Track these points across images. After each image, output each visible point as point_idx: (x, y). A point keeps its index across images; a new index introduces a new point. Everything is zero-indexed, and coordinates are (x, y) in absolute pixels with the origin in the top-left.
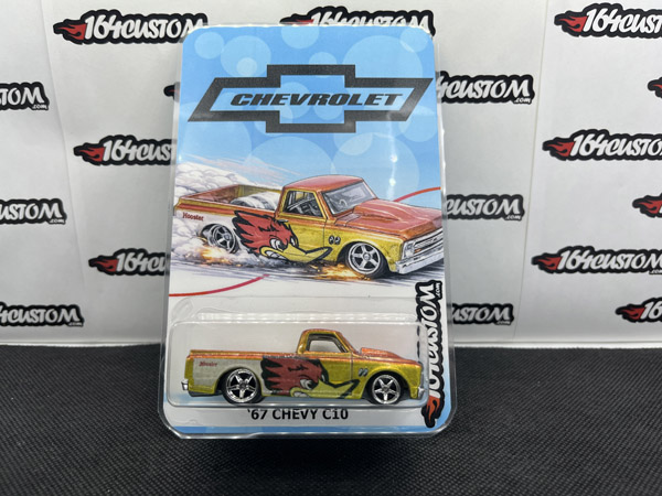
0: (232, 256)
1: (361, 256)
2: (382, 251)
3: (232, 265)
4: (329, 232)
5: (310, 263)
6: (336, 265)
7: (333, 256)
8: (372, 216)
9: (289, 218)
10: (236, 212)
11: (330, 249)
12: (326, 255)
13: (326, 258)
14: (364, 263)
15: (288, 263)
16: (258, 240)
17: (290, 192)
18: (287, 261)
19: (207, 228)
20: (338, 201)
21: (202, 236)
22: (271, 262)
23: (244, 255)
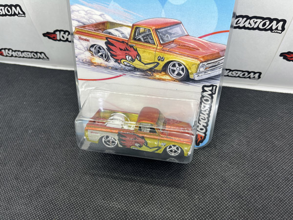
0: (106, 63)
1: (175, 69)
2: (187, 67)
3: (107, 67)
4: (158, 54)
5: (147, 70)
6: (161, 73)
7: (159, 68)
8: (184, 46)
9: (136, 44)
10: (107, 38)
11: (158, 64)
12: (156, 66)
13: (156, 68)
14: (176, 73)
15: (135, 69)
16: (119, 55)
17: (137, 28)
18: (135, 68)
19: (92, 46)
20: (165, 35)
21: (90, 50)
22: (127, 68)
23: (112, 63)
